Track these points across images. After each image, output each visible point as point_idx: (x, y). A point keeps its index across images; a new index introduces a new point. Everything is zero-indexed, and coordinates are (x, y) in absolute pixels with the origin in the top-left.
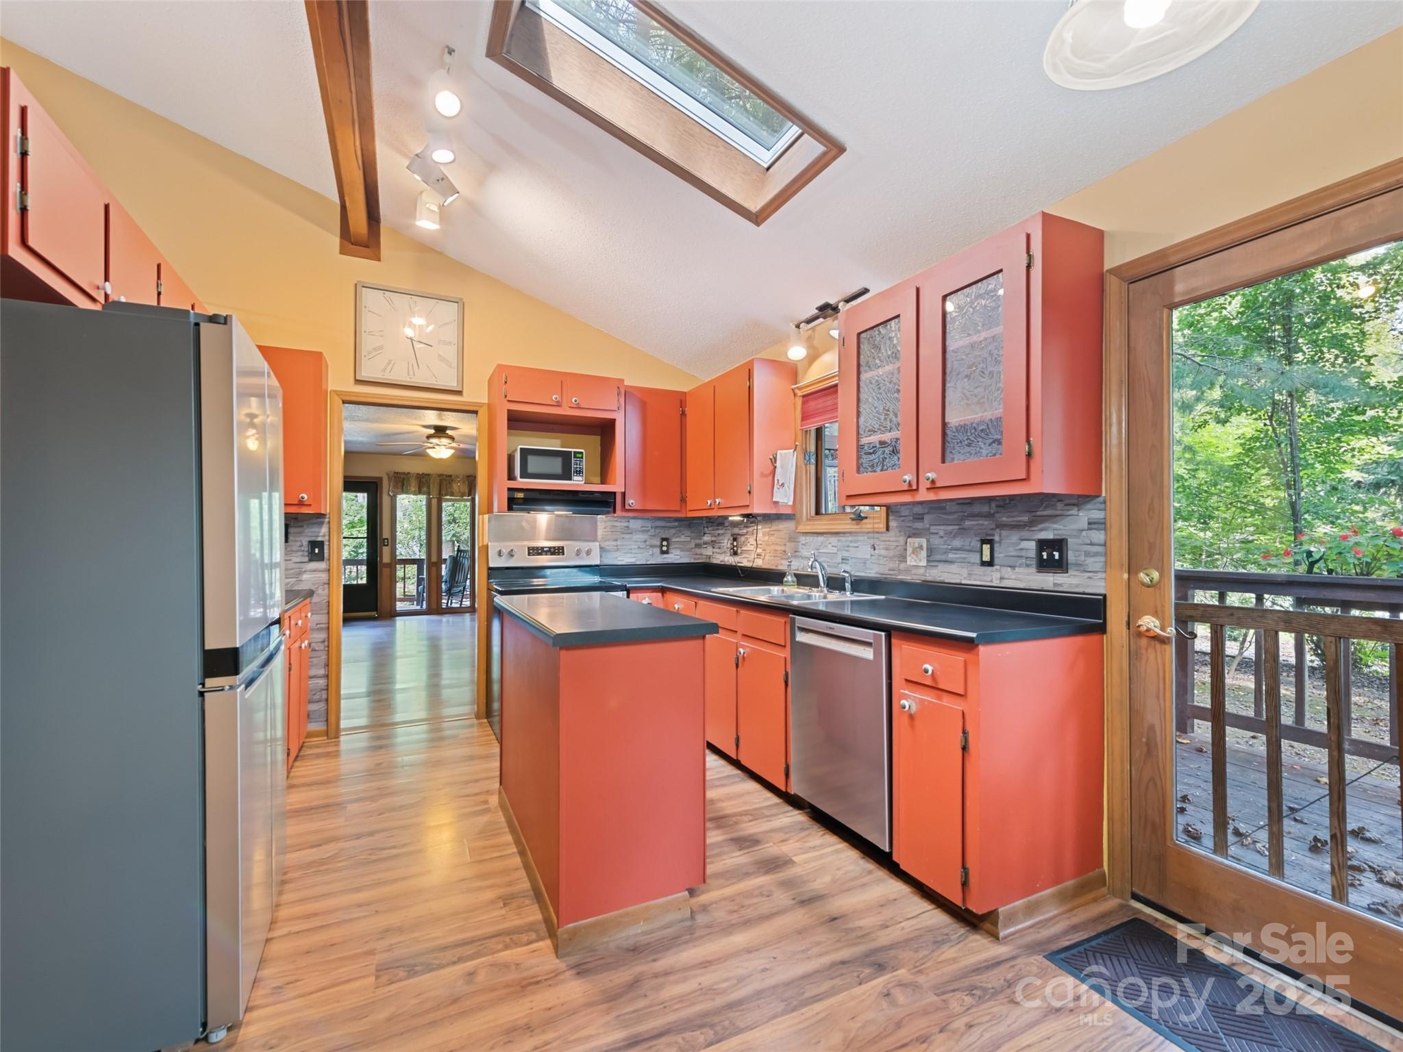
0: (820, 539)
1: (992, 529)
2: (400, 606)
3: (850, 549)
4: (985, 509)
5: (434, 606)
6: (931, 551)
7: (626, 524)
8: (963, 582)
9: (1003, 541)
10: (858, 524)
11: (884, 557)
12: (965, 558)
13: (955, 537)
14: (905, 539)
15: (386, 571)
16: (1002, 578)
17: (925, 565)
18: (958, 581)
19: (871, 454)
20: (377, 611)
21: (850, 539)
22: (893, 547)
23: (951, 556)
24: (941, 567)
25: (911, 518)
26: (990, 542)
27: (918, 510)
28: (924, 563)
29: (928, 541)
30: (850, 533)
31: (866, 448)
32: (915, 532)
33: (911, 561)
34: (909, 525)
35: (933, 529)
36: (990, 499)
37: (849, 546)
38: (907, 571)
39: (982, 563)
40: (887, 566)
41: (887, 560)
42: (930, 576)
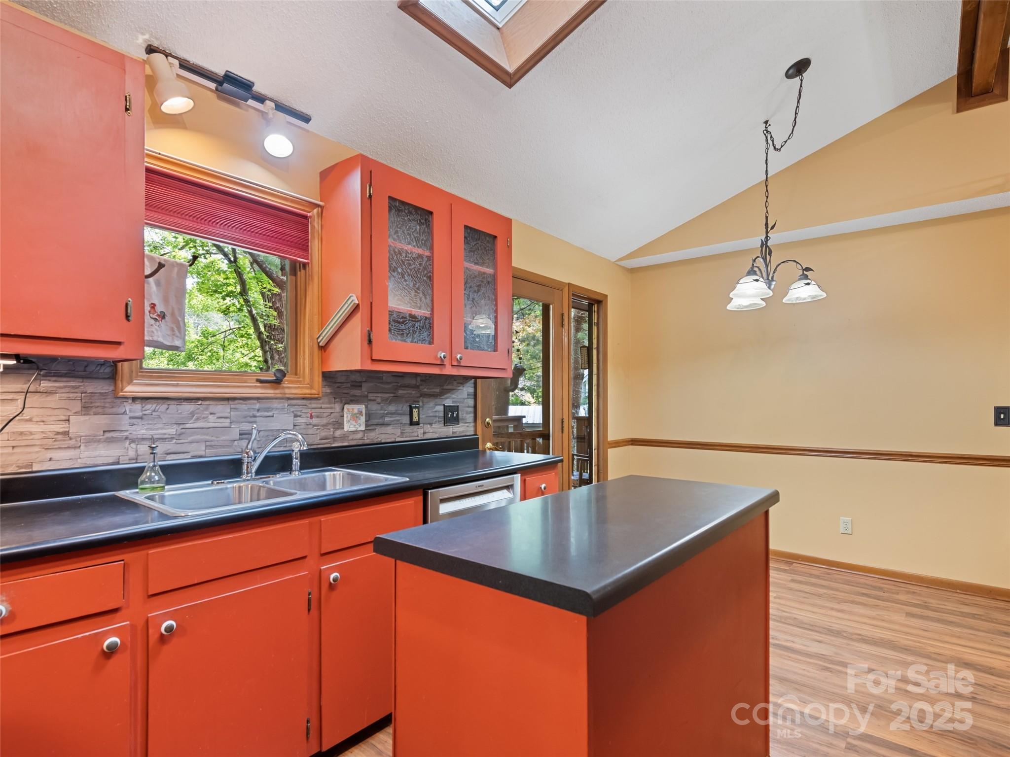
0: (188, 407)
1: (418, 397)
3: (258, 419)
4: (413, 382)
6: (369, 417)
8: (397, 440)
9: (424, 406)
10: (276, 389)
11: (314, 426)
12: (398, 421)
13: (390, 403)
14: (342, 405)
16: (424, 433)
17: (364, 429)
18: (393, 440)
21: (257, 406)
22: (325, 415)
23: (387, 419)
24: (379, 430)
25: (349, 385)
26: (418, 407)
27: (357, 377)
28: (363, 428)
29: (366, 407)
30: (258, 399)
32: (352, 398)
33: (348, 427)
34: (345, 391)
35: (371, 396)
36: (416, 375)
37: (255, 416)
38: (344, 437)
39: (412, 423)
40: (318, 435)
41: (319, 429)
42: (368, 439)
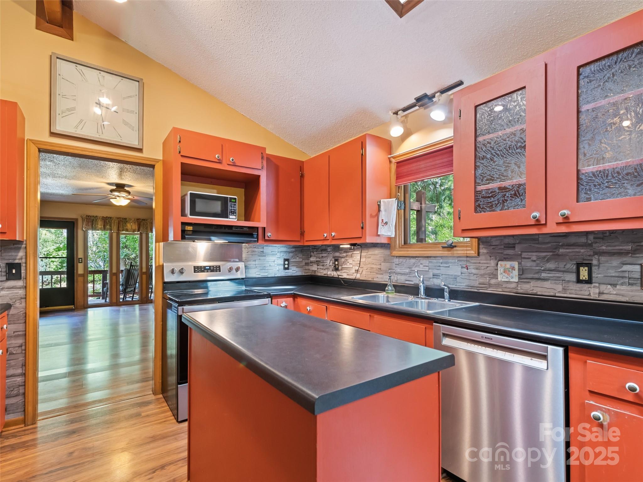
1: (590, 256)
2: (91, 300)
3: (441, 268)
4: (583, 240)
5: (114, 301)
6: (522, 272)
7: (261, 250)
8: (557, 295)
9: (601, 265)
10: (449, 251)
11: (474, 274)
12: (560, 277)
13: (548, 261)
14: (496, 261)
15: (80, 279)
16: (600, 293)
17: (517, 281)
18: (552, 294)
19: (489, 197)
20: (74, 304)
21: (441, 261)
22: (483, 268)
23: (544, 275)
24: (533, 283)
25: (503, 247)
26: (590, 266)
27: (511, 241)
28: (516, 279)
29: (520, 264)
30: (441, 257)
31: (484, 193)
32: (506, 257)
33: (502, 277)
34: (501, 252)
35: (524, 255)
36: (587, 233)
37: (440, 266)
38: (498, 285)
39: (579, 281)
40: (477, 281)
41: (478, 277)
42: (521, 289)
